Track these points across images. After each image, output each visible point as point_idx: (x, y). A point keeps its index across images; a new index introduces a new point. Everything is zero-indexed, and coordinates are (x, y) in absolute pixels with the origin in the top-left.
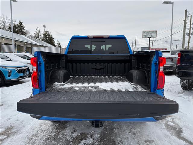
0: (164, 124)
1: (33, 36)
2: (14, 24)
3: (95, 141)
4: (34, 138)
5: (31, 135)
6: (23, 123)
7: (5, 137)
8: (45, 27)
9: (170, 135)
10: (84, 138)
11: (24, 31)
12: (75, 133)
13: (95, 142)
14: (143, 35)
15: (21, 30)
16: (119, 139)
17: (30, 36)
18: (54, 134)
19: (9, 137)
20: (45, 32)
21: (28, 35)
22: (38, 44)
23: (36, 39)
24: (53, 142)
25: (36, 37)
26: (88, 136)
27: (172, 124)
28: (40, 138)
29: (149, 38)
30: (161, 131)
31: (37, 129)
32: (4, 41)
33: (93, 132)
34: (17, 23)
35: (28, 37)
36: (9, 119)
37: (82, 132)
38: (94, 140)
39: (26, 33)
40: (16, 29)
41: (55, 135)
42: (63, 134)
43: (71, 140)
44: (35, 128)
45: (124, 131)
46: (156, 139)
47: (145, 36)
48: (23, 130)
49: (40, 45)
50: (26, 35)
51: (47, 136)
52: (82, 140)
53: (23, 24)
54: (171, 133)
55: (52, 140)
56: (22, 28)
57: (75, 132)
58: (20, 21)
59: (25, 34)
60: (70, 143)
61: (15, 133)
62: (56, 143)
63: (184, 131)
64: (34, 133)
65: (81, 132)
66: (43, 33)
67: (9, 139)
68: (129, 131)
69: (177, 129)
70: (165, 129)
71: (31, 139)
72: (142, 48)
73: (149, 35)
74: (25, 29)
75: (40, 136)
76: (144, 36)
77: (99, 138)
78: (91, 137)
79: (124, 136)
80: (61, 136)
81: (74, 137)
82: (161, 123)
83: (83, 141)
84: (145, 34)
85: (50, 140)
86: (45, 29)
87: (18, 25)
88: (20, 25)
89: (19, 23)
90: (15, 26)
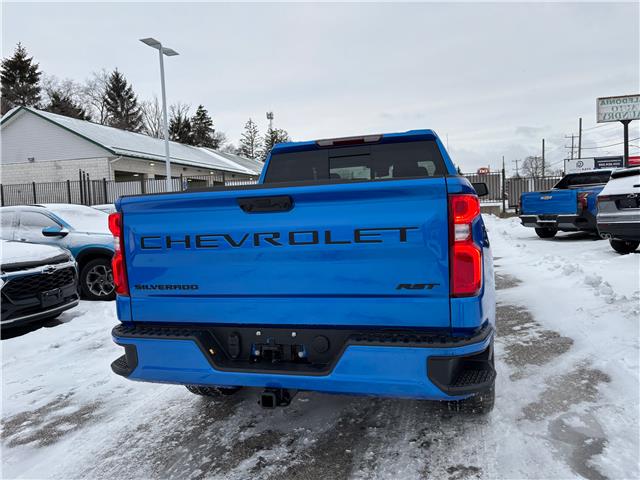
0: (550, 421)
1: (237, 148)
2: (183, 118)
3: (294, 456)
4: (139, 435)
5: (135, 427)
6: (130, 394)
7: (72, 426)
8: (272, 118)
9: (549, 458)
10: (267, 444)
11: (211, 135)
12: (249, 429)
13: (294, 459)
14: (598, 114)
15: (204, 134)
16: (369, 455)
17: (228, 148)
18: (191, 428)
19: (81, 428)
20: (272, 133)
21: (223, 146)
22: (249, 171)
23: (244, 157)
24: (180, 447)
25: (245, 151)
26: (283, 440)
27: (582, 424)
28: (152, 435)
29: (626, 122)
30: (526, 442)
31: (155, 412)
32: (152, 169)
33: (300, 429)
34: (190, 114)
35: (222, 154)
36: (102, 383)
37: (271, 428)
38: (292, 452)
39: (217, 141)
40: (189, 131)
41: (193, 431)
42: (216, 431)
43: (228, 447)
44: (151, 410)
45: (396, 436)
46: (491, 466)
47: (607, 117)
48: (120, 413)
49: (255, 173)
50: (215, 147)
51: (172, 431)
52: (260, 448)
53: (208, 115)
54: (556, 451)
55: (181, 444)
56: (205, 127)
57: (250, 426)
58: (200, 107)
59: (212, 144)
60: (222, 454)
61: (99, 418)
62: (186, 450)
63: (608, 450)
64: (145, 422)
65: (268, 427)
66: (264, 137)
67: (79, 433)
68: (415, 436)
69: (589, 442)
70: (543, 438)
71: (129, 436)
72: (597, 160)
73: (625, 109)
74: (213, 131)
75: (156, 429)
76: (601, 118)
77: (311, 448)
78: (290, 443)
79: (389, 450)
80: (208, 434)
81: (242, 439)
82: (542, 419)
83: (261, 453)
84: (607, 109)
85: (174, 443)
86: (271, 125)
87: (194, 119)
88: (202, 119)
89: (198, 114)
90: (187, 124)
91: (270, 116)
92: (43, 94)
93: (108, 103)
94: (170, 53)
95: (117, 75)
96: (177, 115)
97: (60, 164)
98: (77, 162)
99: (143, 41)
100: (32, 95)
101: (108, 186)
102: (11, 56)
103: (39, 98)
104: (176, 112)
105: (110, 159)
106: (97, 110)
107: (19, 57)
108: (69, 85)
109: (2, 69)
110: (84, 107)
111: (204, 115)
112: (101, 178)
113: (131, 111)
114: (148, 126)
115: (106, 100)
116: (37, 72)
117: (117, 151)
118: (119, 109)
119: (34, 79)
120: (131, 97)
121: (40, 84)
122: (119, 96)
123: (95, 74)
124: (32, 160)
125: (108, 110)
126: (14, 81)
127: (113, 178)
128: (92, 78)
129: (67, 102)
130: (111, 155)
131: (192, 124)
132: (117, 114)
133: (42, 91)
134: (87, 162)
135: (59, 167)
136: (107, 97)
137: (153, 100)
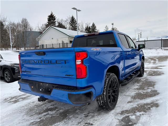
0: (126, 116)
2: (89, 26)
5: (32, 102)
7: (22, 100)
10: (53, 110)
11: (96, 30)
15: (94, 30)
20: (113, 29)
24: (36, 108)
26: (57, 110)
30: (113, 120)
33: (63, 108)
34: (91, 25)
38: (56, 113)
40: (90, 30)
42: (46, 105)
43: (44, 109)
45: (82, 113)
46: (97, 124)
53: (95, 25)
56: (94, 28)
57: (53, 105)
58: (93, 23)
61: (28, 99)
68: (86, 114)
69: (130, 123)
70: (118, 120)
74: (96, 29)
77: (61, 112)
79: (77, 116)
81: (49, 108)
83: (49, 112)
86: (113, 27)
87: (92, 26)
88: (93, 26)
89: (93, 25)
90: (90, 28)
91: (113, 24)
92: (56, 23)
93: (71, 24)
94: (79, 11)
95: (73, 17)
96: (87, 26)
97: (58, 39)
98: (62, 39)
99: (72, 8)
100: (54, 23)
101: (68, 44)
102: (50, 14)
103: (56, 24)
104: (87, 25)
105: (69, 38)
106: (68, 26)
107: (51, 14)
108: (62, 20)
109: (48, 18)
110: (65, 25)
111: (94, 25)
112: (66, 43)
113: (76, 25)
114: (80, 29)
115: (70, 23)
116: (55, 17)
117: (70, 36)
118: (73, 25)
119: (54, 19)
120: (76, 22)
121: (56, 20)
122: (73, 22)
123: (68, 17)
124: (53, 39)
125: (71, 25)
126: (50, 20)
127: (69, 42)
128: (67, 18)
129: (61, 24)
130: (69, 37)
131: (91, 28)
132: (73, 26)
133: (56, 22)
134: (64, 39)
135: (58, 40)
136: (70, 22)
137: (81, 22)
